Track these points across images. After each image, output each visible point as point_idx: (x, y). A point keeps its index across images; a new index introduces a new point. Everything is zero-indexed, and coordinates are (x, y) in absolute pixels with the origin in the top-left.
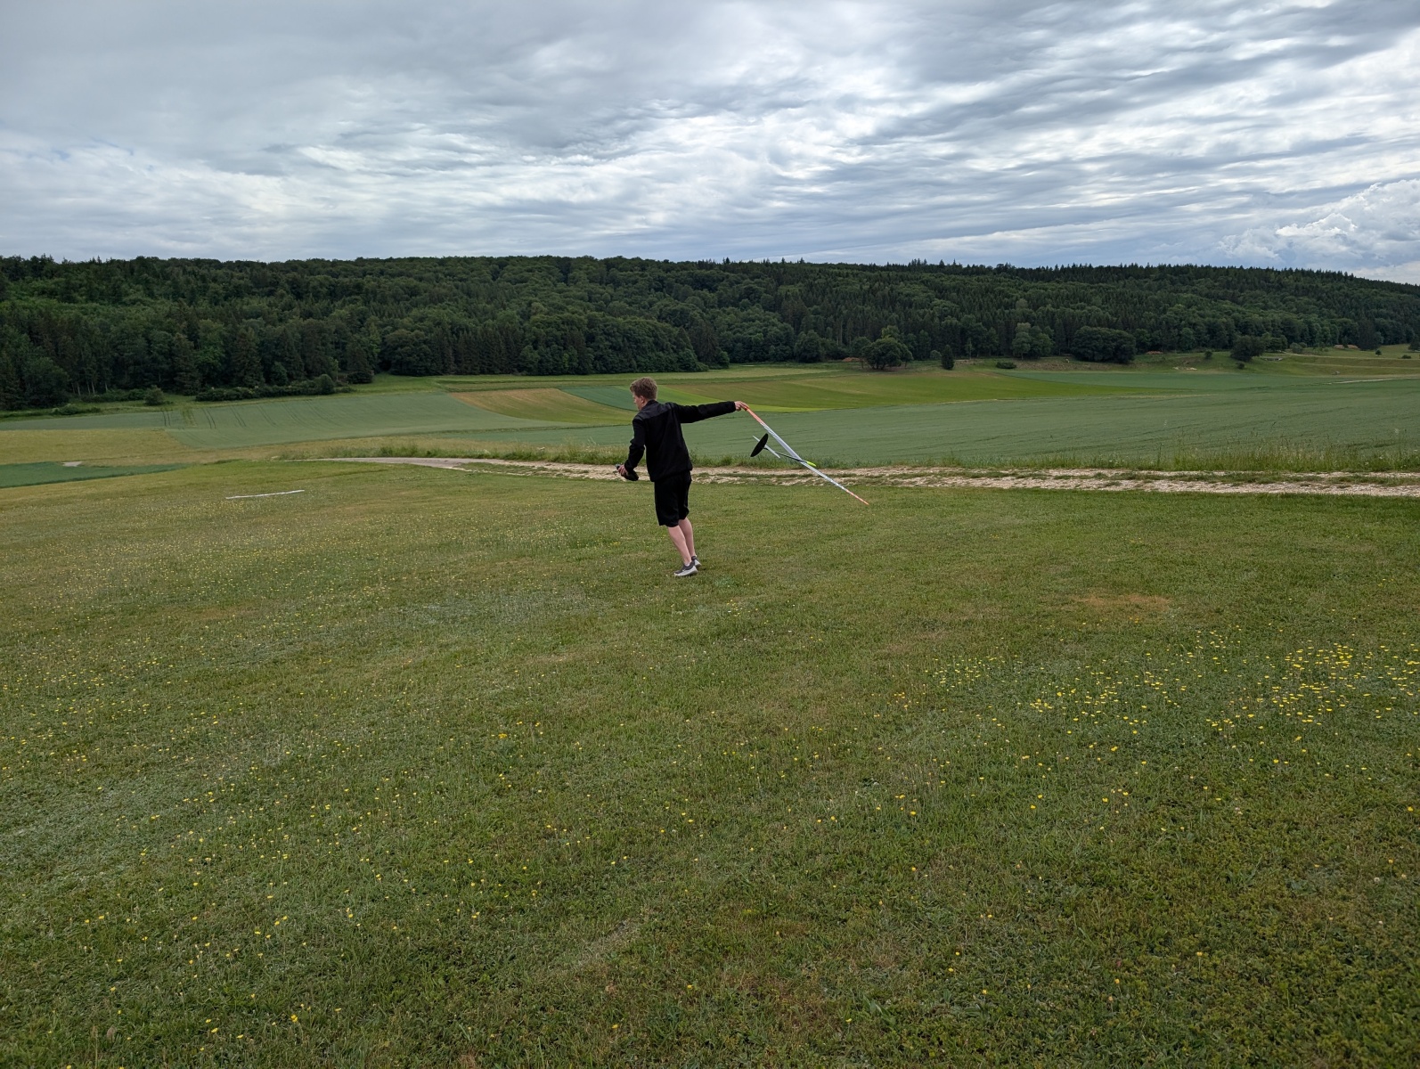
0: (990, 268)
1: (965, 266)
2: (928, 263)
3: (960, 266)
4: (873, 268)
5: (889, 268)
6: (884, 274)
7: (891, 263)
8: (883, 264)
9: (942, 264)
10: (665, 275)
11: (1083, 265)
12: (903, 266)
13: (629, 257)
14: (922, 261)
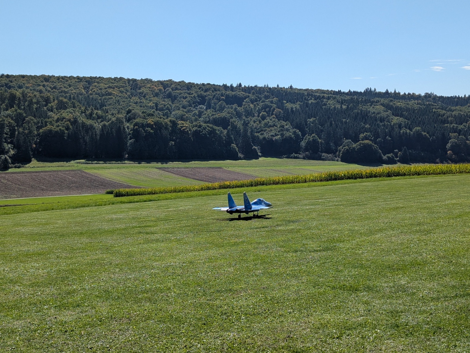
0: (419, 96)
1: (402, 93)
2: (377, 91)
5: (350, 93)
6: (348, 97)
7: (352, 90)
9: (387, 92)
10: (205, 94)
12: (361, 93)
13: (177, 81)
14: (373, 89)
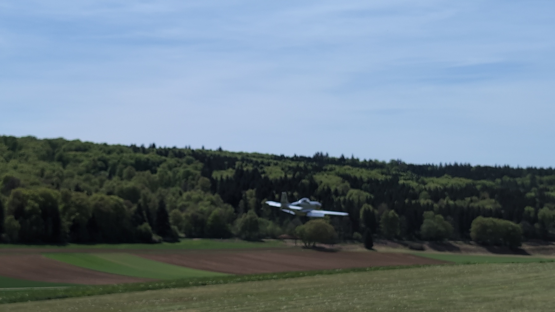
0: (383, 164)
1: (361, 160)
2: (331, 156)
3: (358, 160)
4: (282, 158)
8: (291, 155)
9: (342, 158)
11: (463, 163)
12: (309, 158)
14: (324, 154)
